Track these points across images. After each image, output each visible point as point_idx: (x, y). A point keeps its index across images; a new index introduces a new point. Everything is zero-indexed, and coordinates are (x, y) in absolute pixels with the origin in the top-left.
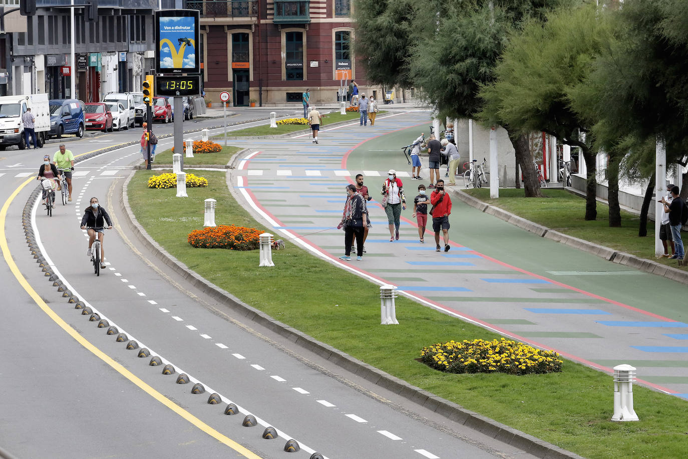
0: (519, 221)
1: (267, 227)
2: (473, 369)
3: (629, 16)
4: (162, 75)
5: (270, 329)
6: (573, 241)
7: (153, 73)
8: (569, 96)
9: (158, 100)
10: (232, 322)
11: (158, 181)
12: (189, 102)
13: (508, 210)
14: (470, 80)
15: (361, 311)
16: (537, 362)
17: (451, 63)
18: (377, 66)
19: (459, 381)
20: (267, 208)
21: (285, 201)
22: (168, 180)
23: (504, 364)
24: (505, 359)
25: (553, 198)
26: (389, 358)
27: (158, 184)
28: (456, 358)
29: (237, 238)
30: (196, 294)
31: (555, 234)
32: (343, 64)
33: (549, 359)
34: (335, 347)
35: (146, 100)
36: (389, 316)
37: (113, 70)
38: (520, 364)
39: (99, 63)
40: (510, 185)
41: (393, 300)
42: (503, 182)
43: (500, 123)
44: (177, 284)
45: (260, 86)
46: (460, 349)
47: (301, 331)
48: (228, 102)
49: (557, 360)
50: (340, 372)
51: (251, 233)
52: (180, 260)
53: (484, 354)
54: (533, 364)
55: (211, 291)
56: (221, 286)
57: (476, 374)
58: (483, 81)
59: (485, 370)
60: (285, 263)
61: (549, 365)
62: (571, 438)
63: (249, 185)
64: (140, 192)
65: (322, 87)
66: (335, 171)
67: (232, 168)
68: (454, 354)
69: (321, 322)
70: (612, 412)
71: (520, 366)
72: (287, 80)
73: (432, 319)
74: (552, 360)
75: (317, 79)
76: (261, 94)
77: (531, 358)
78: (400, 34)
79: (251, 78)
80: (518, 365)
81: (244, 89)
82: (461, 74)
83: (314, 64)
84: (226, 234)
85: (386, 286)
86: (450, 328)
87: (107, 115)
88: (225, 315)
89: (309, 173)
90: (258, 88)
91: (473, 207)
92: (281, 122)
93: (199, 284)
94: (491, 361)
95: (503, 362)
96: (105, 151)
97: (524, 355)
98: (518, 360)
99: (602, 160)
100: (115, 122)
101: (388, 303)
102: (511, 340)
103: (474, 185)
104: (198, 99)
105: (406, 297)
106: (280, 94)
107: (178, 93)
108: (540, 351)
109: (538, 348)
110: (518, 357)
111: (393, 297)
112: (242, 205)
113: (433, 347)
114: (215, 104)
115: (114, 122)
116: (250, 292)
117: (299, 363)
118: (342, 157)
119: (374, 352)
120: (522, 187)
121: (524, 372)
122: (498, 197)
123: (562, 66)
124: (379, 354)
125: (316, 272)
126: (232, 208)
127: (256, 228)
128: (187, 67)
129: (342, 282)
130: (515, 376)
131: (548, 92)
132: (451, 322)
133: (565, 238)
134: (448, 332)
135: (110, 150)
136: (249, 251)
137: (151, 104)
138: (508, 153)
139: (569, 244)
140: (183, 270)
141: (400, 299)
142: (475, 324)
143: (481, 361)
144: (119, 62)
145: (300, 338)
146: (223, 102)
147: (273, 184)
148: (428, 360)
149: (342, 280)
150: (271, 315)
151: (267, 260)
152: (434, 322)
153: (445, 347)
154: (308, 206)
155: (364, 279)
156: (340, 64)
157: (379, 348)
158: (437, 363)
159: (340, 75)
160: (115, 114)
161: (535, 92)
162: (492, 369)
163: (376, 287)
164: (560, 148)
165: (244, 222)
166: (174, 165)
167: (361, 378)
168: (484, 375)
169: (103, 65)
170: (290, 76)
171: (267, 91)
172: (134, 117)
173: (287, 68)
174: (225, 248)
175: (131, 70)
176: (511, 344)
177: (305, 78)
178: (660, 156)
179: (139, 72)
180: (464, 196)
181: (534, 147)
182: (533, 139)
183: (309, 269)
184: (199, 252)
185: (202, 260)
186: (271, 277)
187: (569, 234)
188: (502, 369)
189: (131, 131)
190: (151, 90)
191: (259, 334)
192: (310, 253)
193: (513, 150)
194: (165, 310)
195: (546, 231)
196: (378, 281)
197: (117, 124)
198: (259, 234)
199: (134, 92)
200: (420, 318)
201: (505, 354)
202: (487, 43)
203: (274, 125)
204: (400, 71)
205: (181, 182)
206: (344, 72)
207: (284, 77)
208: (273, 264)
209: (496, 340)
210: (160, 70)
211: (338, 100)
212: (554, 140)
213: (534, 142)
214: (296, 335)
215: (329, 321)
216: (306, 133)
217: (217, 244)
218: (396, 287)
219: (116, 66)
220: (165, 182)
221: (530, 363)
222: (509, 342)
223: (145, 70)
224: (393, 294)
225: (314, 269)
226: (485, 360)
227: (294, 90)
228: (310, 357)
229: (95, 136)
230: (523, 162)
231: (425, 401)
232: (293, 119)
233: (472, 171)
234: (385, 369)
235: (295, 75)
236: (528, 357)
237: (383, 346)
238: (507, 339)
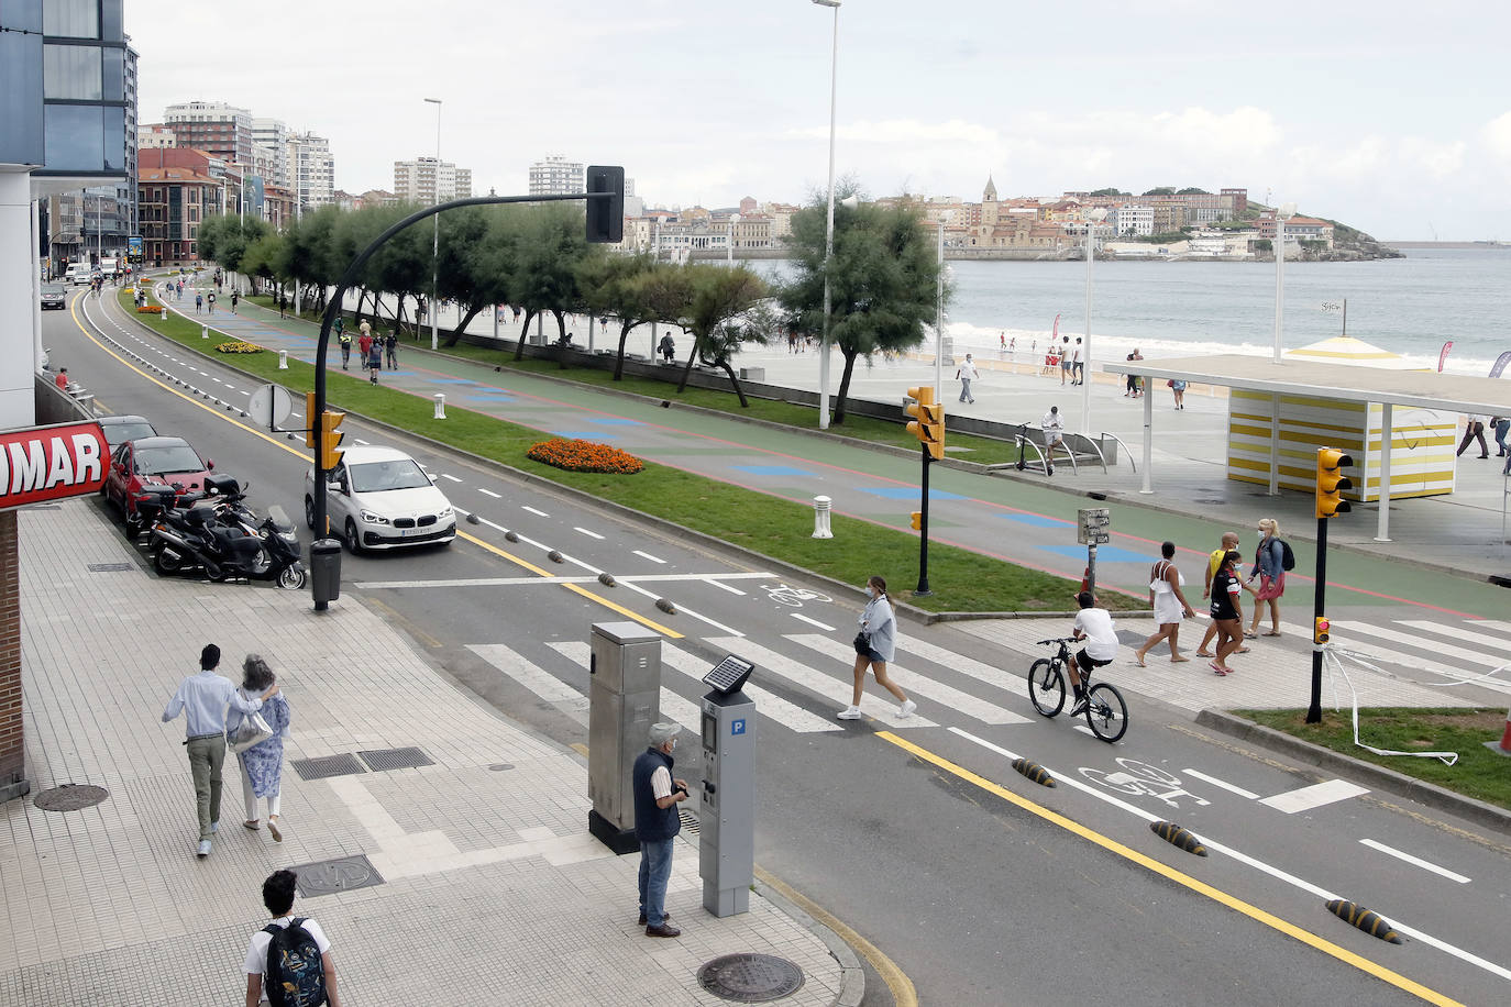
3: (287, 239)
20: (164, 300)
28: (227, 349)
30: (139, 328)
36: (205, 335)
43: (243, 272)
46: (229, 346)
55: (145, 328)
68: (227, 347)
75: (184, 259)
78: (212, 244)
99: (279, 285)
104: (143, 265)
148: (218, 350)
178: (298, 284)
200: (216, 336)
202: (241, 247)
206: (193, 256)
228: (177, 348)
231: (216, 362)
235: (177, 257)
238: (245, 342)
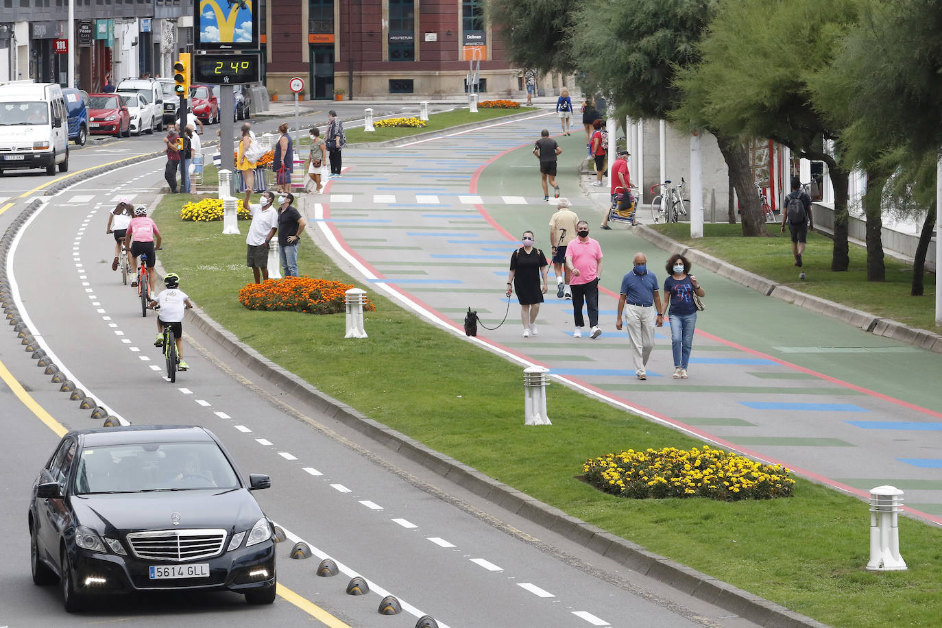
0: (733, 272)
1: (358, 279)
2: (661, 492)
4: (204, 52)
5: (360, 431)
6: (814, 302)
7: (190, 50)
8: (810, 87)
9: (198, 90)
10: (303, 421)
11: (195, 211)
12: (244, 93)
13: (717, 255)
14: (663, 62)
15: (495, 405)
16: (756, 482)
17: (633, 36)
18: (525, 39)
19: (639, 509)
20: (358, 251)
21: (385, 240)
22: (211, 209)
23: (707, 484)
24: (708, 477)
25: (783, 238)
26: (537, 475)
27: (196, 215)
28: (636, 475)
29: (313, 296)
30: (250, 378)
31: (787, 291)
32: (473, 37)
33: (774, 477)
34: (456, 458)
35: (180, 89)
36: (537, 413)
37: (131, 44)
38: (732, 485)
39: (111, 34)
40: (719, 219)
41: (544, 389)
42: (710, 214)
43: (704, 126)
44: (222, 364)
45: (350, 69)
46: (642, 463)
47: (405, 434)
48: (302, 93)
49: (787, 479)
50: (463, 495)
51: (333, 288)
52: (227, 329)
53: (678, 469)
54: (751, 485)
55: (273, 375)
56: (288, 366)
57: (665, 500)
58: (682, 63)
59: (679, 493)
60: (383, 333)
61: (774, 486)
62: (805, 595)
63: (332, 218)
64: (170, 227)
65: (442, 72)
66: (460, 197)
67: (306, 192)
68: (633, 470)
69: (436, 421)
70: (867, 557)
71: (731, 488)
72: (390, 60)
73: (601, 417)
74: (779, 479)
75: (435, 59)
76: (351, 82)
77: (747, 476)
79: (337, 58)
80: (728, 487)
81: (327, 73)
82: (648, 54)
83: (431, 37)
84: (295, 289)
85: (532, 368)
86: (629, 431)
87: (121, 112)
88: (293, 409)
89: (422, 199)
90: (347, 73)
91: (666, 251)
92: (381, 123)
93: (256, 364)
94: (688, 480)
95: (706, 482)
96: (118, 166)
97: (738, 471)
98: (728, 479)
99: (857, 183)
100: (135, 122)
101: (536, 394)
102: (718, 449)
103: (667, 218)
104: (257, 89)
105: (564, 384)
106: (379, 81)
107: (226, 80)
108: (762, 465)
109: (758, 461)
110: (729, 474)
111: (543, 384)
112: (320, 247)
113: (601, 459)
114: (284, 97)
115: (132, 122)
116: (331, 377)
117: (402, 481)
118: (472, 175)
119: (514, 466)
120: (739, 221)
121: (736, 497)
122: (702, 235)
123: (799, 40)
124: (524, 469)
125: (429, 347)
126: (307, 251)
127: (340, 281)
128: (240, 40)
129: (468, 361)
130: (723, 502)
131: (777, 79)
132: (629, 422)
133: (802, 298)
134: (624, 436)
135: (126, 164)
136: (331, 315)
137: (187, 96)
138: (717, 171)
139: (807, 306)
140: (231, 342)
141: (554, 388)
142: (665, 425)
143: (673, 479)
144: (141, 34)
145: (404, 445)
146: (294, 93)
147: (367, 215)
148: (594, 479)
149: (468, 359)
150: (361, 410)
151: (356, 329)
152: (604, 422)
153: (620, 459)
154: (419, 248)
155: (501, 358)
156: (469, 37)
157: (522, 461)
158: (608, 483)
159: (469, 53)
160: (132, 111)
161: (759, 79)
162: (690, 492)
163: (519, 369)
164: (795, 164)
165: (323, 272)
166: (220, 187)
167: (495, 505)
168: (677, 500)
169: (116, 37)
170: (394, 54)
171: (361, 77)
172: (161, 115)
173: (391, 43)
174: (295, 310)
175: (157, 45)
176: (718, 454)
177: (417, 58)
179: (169, 47)
180: (652, 235)
181: (757, 161)
182: (754, 149)
183: (419, 342)
184: (255, 317)
185: (260, 329)
186: (362, 354)
187: (807, 292)
188: (704, 492)
189: (156, 136)
190: (187, 75)
191: (344, 439)
192: (421, 318)
193: (726, 166)
194: (203, 403)
195: (773, 287)
196: (522, 361)
197: (137, 126)
198: (345, 290)
199: (163, 78)
200: (583, 416)
201: (708, 469)
202: (687, 6)
203: (369, 128)
204: (558, 48)
205: (230, 212)
206: (474, 49)
207: (386, 56)
208: (365, 335)
209: (696, 449)
210: (200, 45)
211: (466, 91)
212: (787, 151)
213: (757, 155)
214: (398, 440)
215: (448, 420)
216: (418, 140)
217: (282, 304)
218: (548, 370)
219: (136, 38)
220: (207, 212)
221: (746, 484)
222: (715, 451)
223: (178, 44)
224: (543, 380)
225: (427, 342)
226: (680, 479)
227: (400, 75)
228: (419, 473)
229: (104, 143)
230: (740, 184)
231: (589, 539)
232: (397, 119)
233: (664, 197)
234: (529, 492)
235: (402, 53)
236: (743, 474)
237: (527, 456)
238: (712, 447)
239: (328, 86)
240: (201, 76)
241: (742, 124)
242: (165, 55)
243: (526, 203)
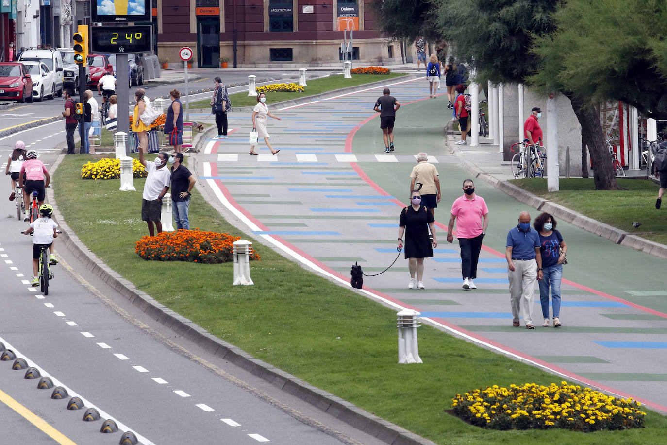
0: (586, 223)
1: (244, 232)
2: (523, 424)
4: (100, 24)
5: (247, 370)
6: (661, 249)
7: (87, 22)
8: (656, 53)
9: (95, 59)
10: (196, 361)
11: (94, 170)
12: (137, 61)
13: (572, 207)
14: (520, 30)
15: (371, 345)
16: (610, 414)
17: (493, 7)
18: (393, 11)
19: (504, 440)
20: (242, 205)
21: (268, 196)
22: (109, 169)
23: (565, 417)
24: (566, 410)
25: (632, 192)
26: (410, 409)
27: (95, 173)
28: (500, 409)
29: (203, 247)
30: (146, 323)
31: (636, 240)
32: (347, 9)
33: (627, 410)
34: (336, 394)
35: (79, 58)
36: (409, 352)
37: (32, 17)
38: (588, 416)
39: (14, 8)
40: (574, 174)
41: (415, 331)
42: (565, 169)
43: (559, 89)
44: (121, 309)
45: (235, 39)
46: (506, 397)
47: (289, 372)
48: (190, 62)
49: (638, 412)
50: (342, 428)
51: (222, 239)
52: (125, 277)
53: (538, 403)
54: (605, 418)
55: (167, 320)
56: (181, 312)
57: (527, 431)
58: (538, 32)
59: (540, 425)
60: (268, 281)
61: (626, 418)
63: (220, 175)
64: (71, 185)
65: (318, 41)
66: (336, 155)
67: (195, 152)
68: (498, 404)
69: (316, 360)
71: (587, 420)
72: (271, 31)
73: (468, 356)
74: (631, 411)
75: (312, 30)
76: (235, 51)
77: (602, 409)
79: (222, 29)
80: (584, 419)
81: (212, 43)
82: (508, 23)
83: (308, 9)
84: (187, 241)
85: (405, 312)
86: (492, 368)
87: (24, 80)
88: (186, 351)
89: (301, 158)
90: (231, 42)
91: (525, 203)
92: (263, 88)
93: (151, 309)
94: (548, 412)
95: (565, 414)
96: (23, 128)
97: (593, 404)
98: (584, 411)
100: (37, 89)
101: (408, 335)
102: (575, 384)
103: (526, 174)
104: (149, 58)
105: (433, 326)
106: (261, 50)
107: (122, 49)
108: (615, 399)
109: (612, 395)
110: (585, 407)
111: (415, 326)
112: (210, 202)
113: (468, 394)
114: (174, 65)
115: (35, 88)
116: (220, 321)
117: (287, 416)
118: (346, 135)
119: (388, 402)
120: (591, 175)
121: (592, 428)
122: (558, 189)
123: (646, 10)
124: (395, 404)
125: (310, 293)
126: (197, 206)
127: (228, 233)
128: (134, 13)
129: (346, 305)
130: (580, 433)
131: (627, 47)
132: (493, 360)
133: (650, 245)
134: (489, 373)
135: (30, 126)
136: (220, 265)
137: (85, 64)
138: (571, 130)
139: (655, 253)
140: (128, 290)
141: (424, 329)
142: (526, 363)
143: (534, 412)
144: (41, 7)
145: (289, 382)
146: (183, 61)
147: (251, 173)
148: (462, 413)
149: (346, 304)
150: (249, 351)
151: (243, 277)
152: (471, 361)
153: (486, 394)
154: (299, 203)
155: (376, 302)
156: (343, 9)
157: (396, 396)
158: (474, 416)
159: (343, 24)
160: (35, 78)
161: (609, 46)
162: (550, 423)
163: (390, 313)
164: (642, 123)
165: (213, 225)
166: (116, 148)
167: (372, 437)
168: (538, 431)
169: (19, 10)
170: (274, 25)
171: (244, 46)
172: (61, 81)
173: (271, 15)
174: (187, 260)
175: (57, 18)
176: (575, 389)
177: (296, 28)
179: (68, 20)
180: (512, 189)
181: (607, 121)
182: (606, 110)
183: (301, 288)
184: (151, 266)
185: (156, 277)
186: (249, 299)
187: (654, 241)
188: (563, 424)
189: (58, 101)
190: (85, 46)
191: (233, 378)
192: (302, 266)
193: (579, 126)
194: (104, 345)
195: (624, 236)
196: (395, 305)
197: (39, 92)
198: (232, 242)
199: (62, 48)
200: (451, 355)
201: (566, 403)
203: (252, 93)
204: (425, 18)
205: (127, 171)
206: (347, 20)
207: (267, 27)
208: (251, 283)
209: (555, 385)
210: (96, 17)
211: (341, 59)
212: (635, 112)
213: (608, 115)
214: (283, 378)
215: (328, 360)
216: (297, 104)
217: (175, 255)
218: (418, 313)
219: (37, 11)
220: (105, 171)
221: (601, 416)
222: (572, 387)
223: (76, 17)
224: (415, 322)
225: (308, 288)
226: (540, 412)
227: (280, 44)
228: (301, 408)
229: (9, 108)
230: (592, 142)
232: (278, 85)
233: (523, 154)
234: (403, 424)
235: (282, 25)
236: (598, 407)
237: (401, 392)
238: (570, 383)
239: (214, 55)
240: (98, 46)
241: (593, 88)
242: (64, 27)
243: (397, 161)
